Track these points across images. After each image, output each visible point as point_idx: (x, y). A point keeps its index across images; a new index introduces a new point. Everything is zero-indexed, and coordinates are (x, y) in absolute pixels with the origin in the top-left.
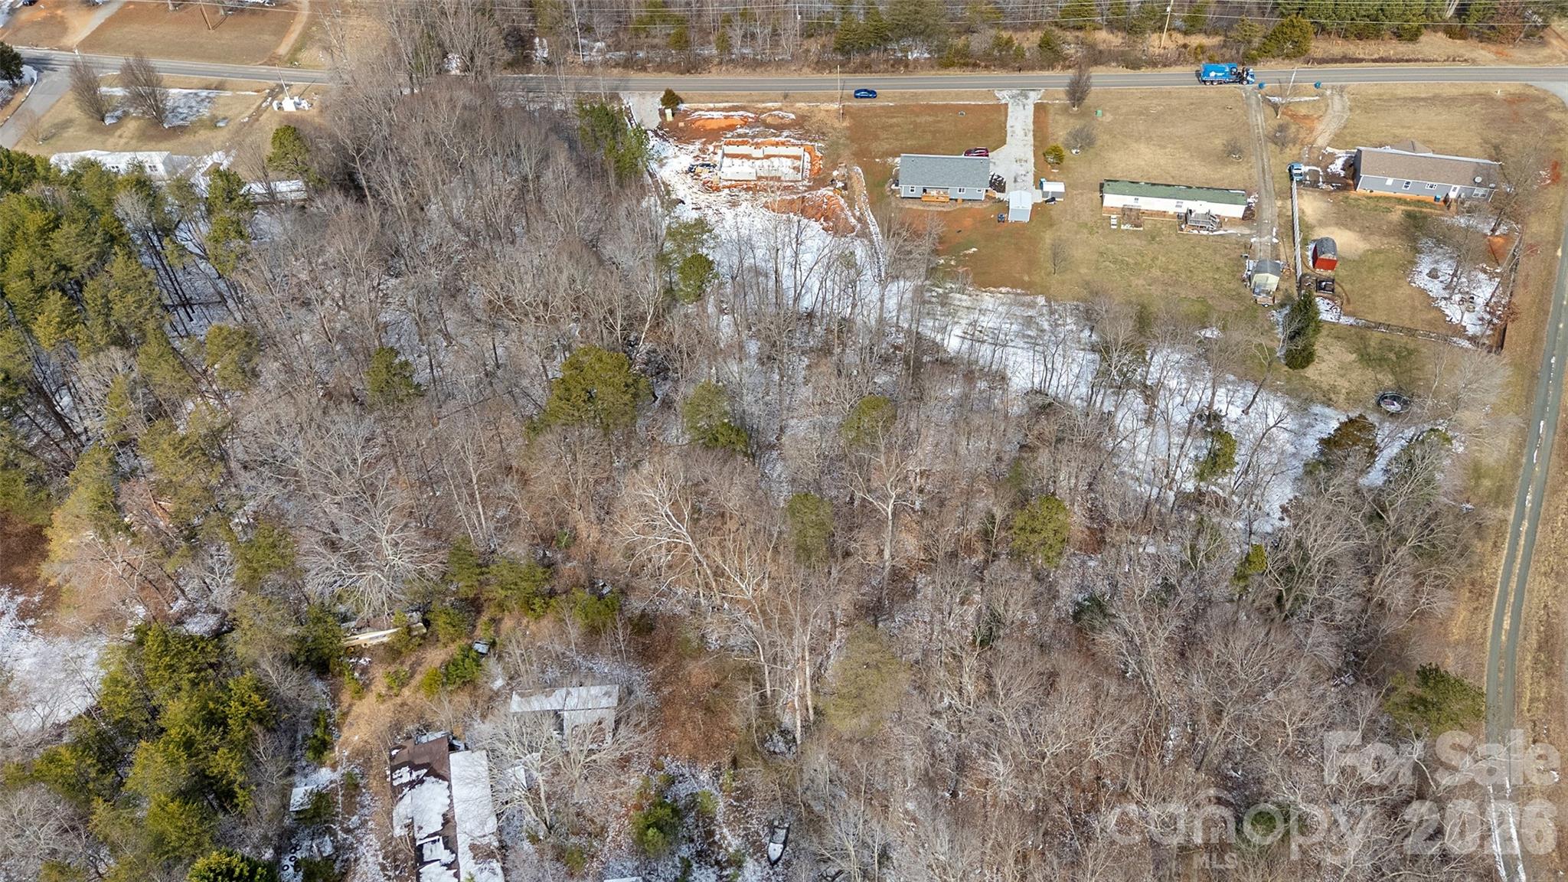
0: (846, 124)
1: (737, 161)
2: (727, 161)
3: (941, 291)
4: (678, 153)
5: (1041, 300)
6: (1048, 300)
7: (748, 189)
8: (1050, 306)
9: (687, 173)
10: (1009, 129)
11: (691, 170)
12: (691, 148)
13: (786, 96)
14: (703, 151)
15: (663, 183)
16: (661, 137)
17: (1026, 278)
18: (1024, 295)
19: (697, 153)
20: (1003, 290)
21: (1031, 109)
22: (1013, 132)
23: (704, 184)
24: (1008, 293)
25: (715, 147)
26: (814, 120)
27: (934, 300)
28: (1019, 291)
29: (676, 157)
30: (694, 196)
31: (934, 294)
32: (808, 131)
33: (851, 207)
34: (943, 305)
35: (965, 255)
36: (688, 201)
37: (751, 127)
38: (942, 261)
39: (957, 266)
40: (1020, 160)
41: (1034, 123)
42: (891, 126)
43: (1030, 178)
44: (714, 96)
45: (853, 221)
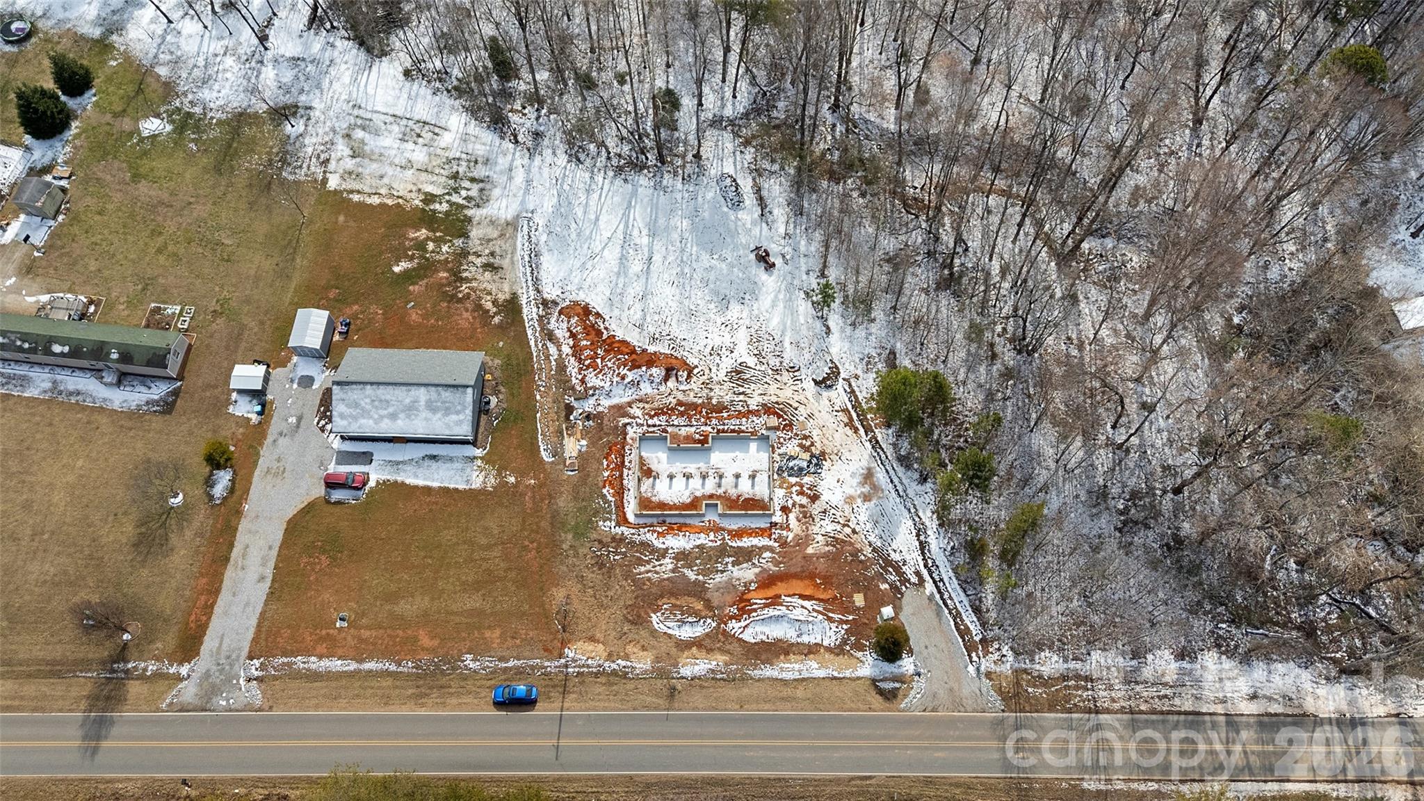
0: (559, 594)
1: (745, 488)
2: (761, 490)
3: (455, 198)
4: (847, 509)
5: (333, 183)
6: (325, 181)
7: (720, 408)
8: (325, 172)
9: (823, 453)
10: (269, 572)
11: (818, 460)
12: (830, 527)
13: (672, 692)
14: (806, 517)
15: (856, 431)
16: (888, 563)
17: (341, 218)
18: (352, 192)
19: (816, 509)
20: (375, 200)
21: (209, 643)
22: (264, 565)
23: (790, 426)
24: (370, 195)
25: (788, 528)
26: (617, 611)
27: (466, 184)
28: (356, 198)
29: (850, 500)
30: (801, 398)
31: (464, 193)
32: (628, 575)
33: (562, 367)
34: (455, 176)
35: (411, 258)
36: (809, 385)
37: (730, 586)
38: (445, 248)
39: (428, 239)
40: (276, 475)
41: (217, 592)
42: (477, 586)
43: (275, 426)
44: (815, 702)
45: (561, 333)
